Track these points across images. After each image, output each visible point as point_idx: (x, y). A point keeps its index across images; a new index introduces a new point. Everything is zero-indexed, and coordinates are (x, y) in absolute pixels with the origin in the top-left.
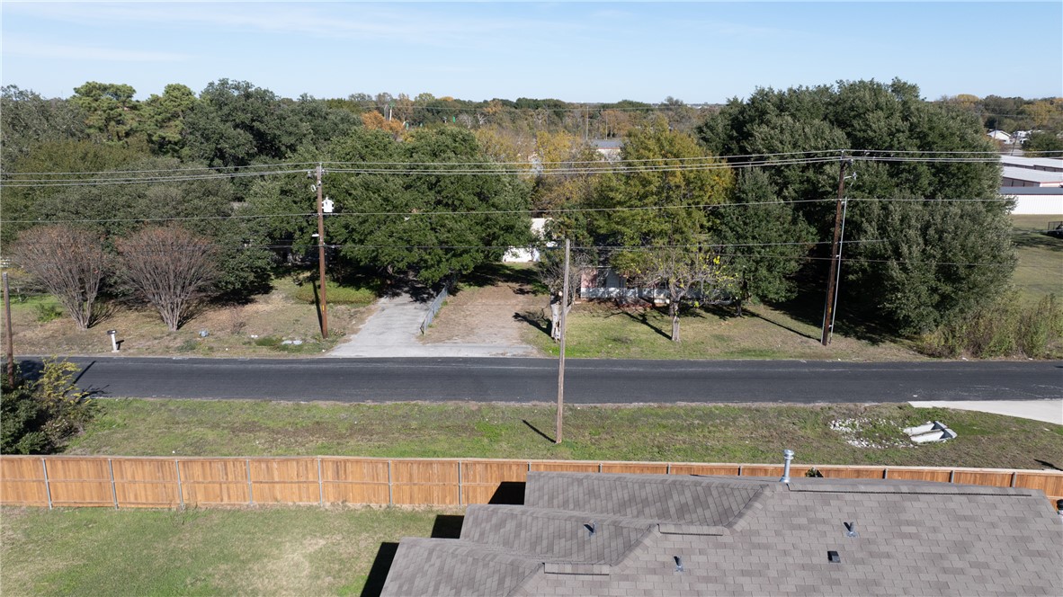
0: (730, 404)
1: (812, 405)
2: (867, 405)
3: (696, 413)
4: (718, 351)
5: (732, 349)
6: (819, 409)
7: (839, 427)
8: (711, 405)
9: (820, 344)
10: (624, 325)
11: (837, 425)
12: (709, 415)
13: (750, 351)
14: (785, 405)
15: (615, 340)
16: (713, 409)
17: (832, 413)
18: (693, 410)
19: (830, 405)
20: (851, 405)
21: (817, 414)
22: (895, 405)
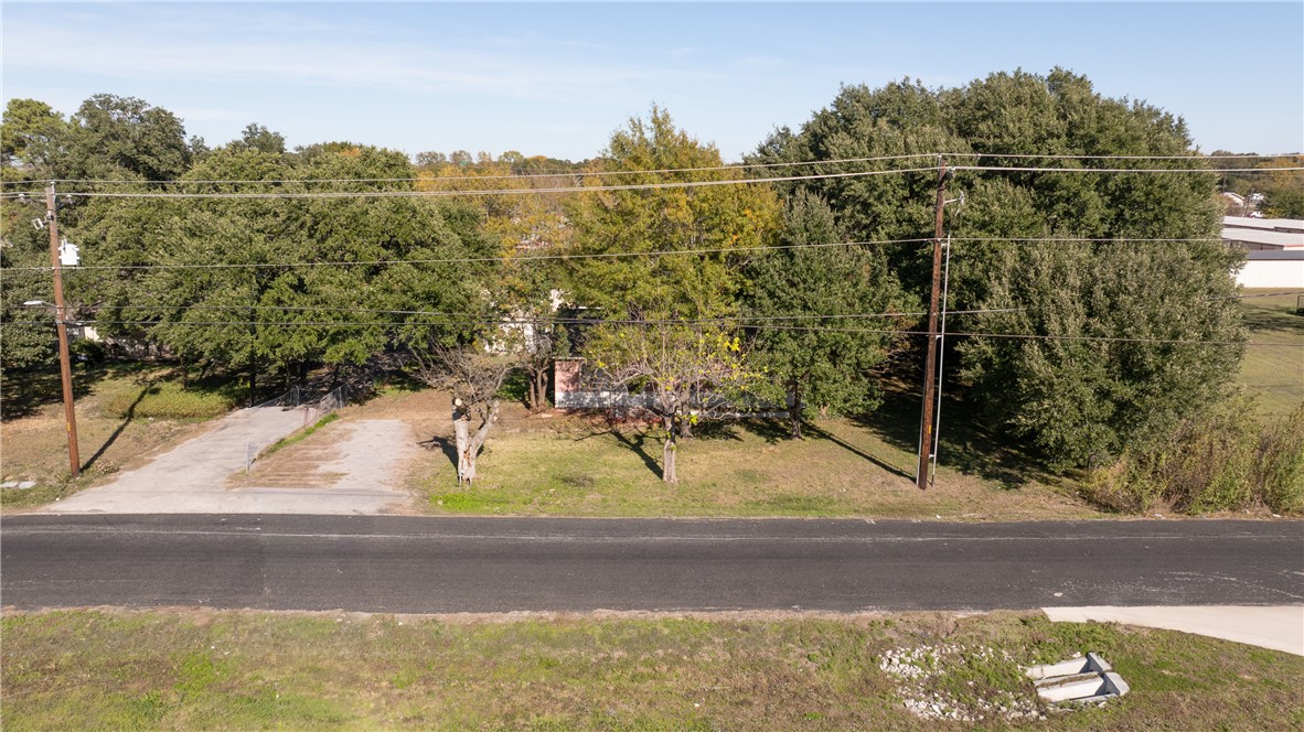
0: (696, 615)
1: (853, 616)
2: (961, 615)
3: (625, 636)
4: (733, 500)
5: (760, 497)
6: (865, 625)
7: (897, 665)
8: (658, 616)
9: (915, 487)
10: (600, 453)
11: (896, 661)
12: (650, 638)
13: (790, 500)
14: (801, 616)
15: (565, 480)
16: (660, 626)
17: (889, 633)
18: (621, 627)
19: (890, 615)
20: (929, 616)
21: (861, 635)
22: (1015, 615)
